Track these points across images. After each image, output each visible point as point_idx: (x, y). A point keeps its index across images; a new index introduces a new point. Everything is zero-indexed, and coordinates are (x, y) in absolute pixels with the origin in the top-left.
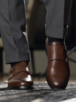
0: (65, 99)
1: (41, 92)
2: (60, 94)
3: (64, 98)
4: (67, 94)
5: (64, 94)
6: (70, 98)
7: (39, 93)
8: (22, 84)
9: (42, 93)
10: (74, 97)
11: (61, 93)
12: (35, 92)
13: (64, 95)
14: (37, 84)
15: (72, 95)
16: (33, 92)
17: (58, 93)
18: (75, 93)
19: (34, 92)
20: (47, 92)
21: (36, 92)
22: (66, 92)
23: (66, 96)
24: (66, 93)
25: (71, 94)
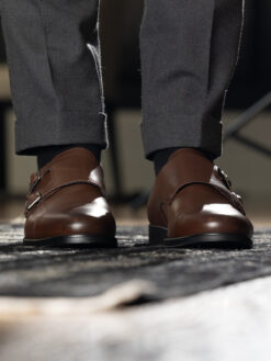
0: (227, 284)
1: (143, 258)
2: (210, 266)
3: (226, 277)
4: (234, 266)
5: (223, 264)
6: (245, 280)
7: (137, 262)
8: (77, 226)
9: (146, 261)
10: (262, 276)
11: (213, 261)
12: (120, 257)
13: (225, 268)
14: (129, 230)
15: (253, 269)
16: (113, 259)
17: (205, 263)
18: (263, 260)
19: (117, 259)
20: (164, 258)
21: (125, 259)
22: (232, 258)
23: (231, 270)
24: (232, 262)
25: (250, 264)
